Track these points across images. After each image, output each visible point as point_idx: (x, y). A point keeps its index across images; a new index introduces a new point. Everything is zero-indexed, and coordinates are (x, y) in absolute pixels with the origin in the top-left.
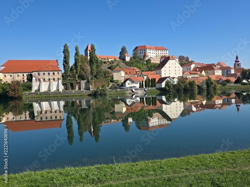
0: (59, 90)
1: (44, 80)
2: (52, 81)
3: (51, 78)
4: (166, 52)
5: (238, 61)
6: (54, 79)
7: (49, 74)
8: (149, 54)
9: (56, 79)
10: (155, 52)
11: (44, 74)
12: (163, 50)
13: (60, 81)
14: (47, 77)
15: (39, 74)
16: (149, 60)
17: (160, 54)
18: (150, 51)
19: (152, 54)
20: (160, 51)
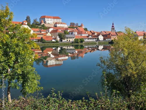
5: (114, 26)
10: (53, 20)
12: (58, 19)
16: (43, 25)
17: (56, 21)
18: (48, 20)
19: (49, 21)
20: (56, 19)
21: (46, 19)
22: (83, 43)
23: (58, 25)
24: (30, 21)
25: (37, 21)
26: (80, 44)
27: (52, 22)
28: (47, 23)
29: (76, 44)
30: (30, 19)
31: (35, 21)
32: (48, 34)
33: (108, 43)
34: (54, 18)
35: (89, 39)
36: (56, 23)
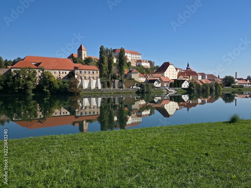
0: (98, 88)
1: (85, 77)
2: (92, 79)
3: (91, 76)
4: (139, 57)
6: (93, 78)
7: (89, 72)
9: (95, 78)
10: (131, 56)
11: (85, 72)
13: (99, 80)
14: (87, 76)
15: (81, 72)
17: (134, 58)
20: (134, 55)
23: (143, 64)
36: (140, 61)
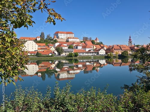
4: (72, 35)
5: (131, 40)
8: (60, 36)
10: (66, 35)
12: (70, 34)
16: (56, 40)
17: (69, 36)
18: (61, 35)
19: (62, 37)
20: (69, 34)
21: (59, 34)
22: (78, 57)
23: (70, 40)
24: (44, 36)
25: (50, 36)
26: (74, 58)
27: (65, 37)
28: (60, 38)
29: (70, 58)
30: (44, 35)
31: (48, 36)
32: (52, 48)
33: (104, 57)
34: (67, 33)
35: (90, 53)
36: (68, 38)
